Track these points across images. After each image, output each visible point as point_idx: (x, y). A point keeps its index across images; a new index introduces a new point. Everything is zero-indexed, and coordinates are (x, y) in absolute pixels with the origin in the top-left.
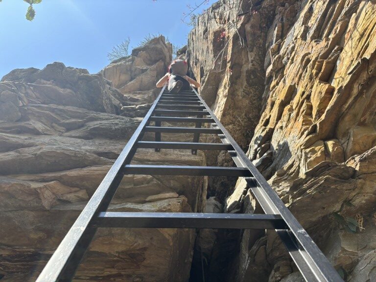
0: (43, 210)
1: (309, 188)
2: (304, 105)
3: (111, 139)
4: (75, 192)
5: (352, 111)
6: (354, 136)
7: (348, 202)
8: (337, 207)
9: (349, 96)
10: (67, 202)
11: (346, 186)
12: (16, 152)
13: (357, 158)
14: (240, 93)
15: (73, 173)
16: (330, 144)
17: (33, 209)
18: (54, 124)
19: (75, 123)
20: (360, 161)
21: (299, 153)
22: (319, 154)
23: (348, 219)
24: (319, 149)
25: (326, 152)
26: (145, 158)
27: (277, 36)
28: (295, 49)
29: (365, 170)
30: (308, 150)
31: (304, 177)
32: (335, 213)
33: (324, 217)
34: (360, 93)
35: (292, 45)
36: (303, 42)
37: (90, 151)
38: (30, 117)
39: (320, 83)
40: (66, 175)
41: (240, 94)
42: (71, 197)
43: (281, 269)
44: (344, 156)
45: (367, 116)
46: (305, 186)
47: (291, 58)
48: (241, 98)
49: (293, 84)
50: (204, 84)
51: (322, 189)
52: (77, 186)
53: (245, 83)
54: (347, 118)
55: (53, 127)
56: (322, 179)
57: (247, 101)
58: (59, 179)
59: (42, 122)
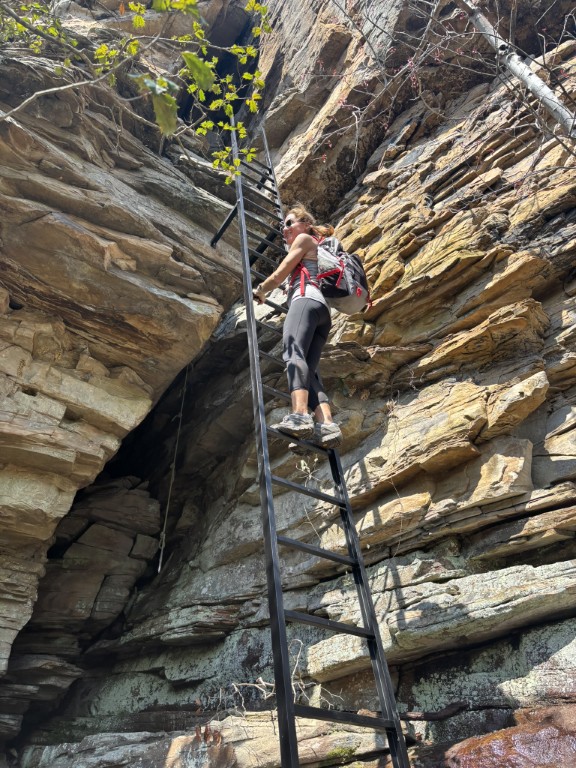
0: (102, 269)
1: (334, 354)
2: (374, 269)
3: (166, 205)
4: (127, 260)
5: (397, 311)
6: (386, 331)
7: (353, 375)
8: (344, 375)
9: (403, 297)
10: (118, 267)
11: (358, 365)
12: (83, 192)
13: (377, 348)
14: (320, 170)
15: (133, 241)
16: (368, 327)
17: (94, 265)
18: (104, 152)
19: (129, 162)
20: (377, 352)
21: (342, 321)
22: (355, 331)
23: (346, 386)
24: (358, 327)
25: (360, 333)
26: (200, 250)
27: (403, 137)
28: (409, 182)
29: (375, 359)
30: (350, 323)
31: (334, 345)
32: (341, 379)
33: (332, 378)
34: (410, 300)
35: (408, 173)
36: (419, 182)
37: (147, 216)
38: (81, 130)
39: (398, 259)
40: (126, 241)
41: (320, 172)
42: (122, 263)
43: (280, 402)
44: (370, 342)
45: (404, 320)
46: (332, 352)
47: (398, 188)
48: (318, 177)
49: (381, 227)
50: (276, 110)
51: (341, 359)
52: (130, 254)
53: (334, 162)
54: (390, 314)
55: (101, 154)
56: (346, 353)
57: (324, 188)
58: (118, 242)
59: (93, 144)
